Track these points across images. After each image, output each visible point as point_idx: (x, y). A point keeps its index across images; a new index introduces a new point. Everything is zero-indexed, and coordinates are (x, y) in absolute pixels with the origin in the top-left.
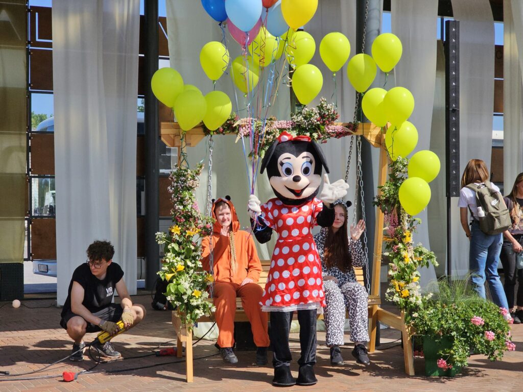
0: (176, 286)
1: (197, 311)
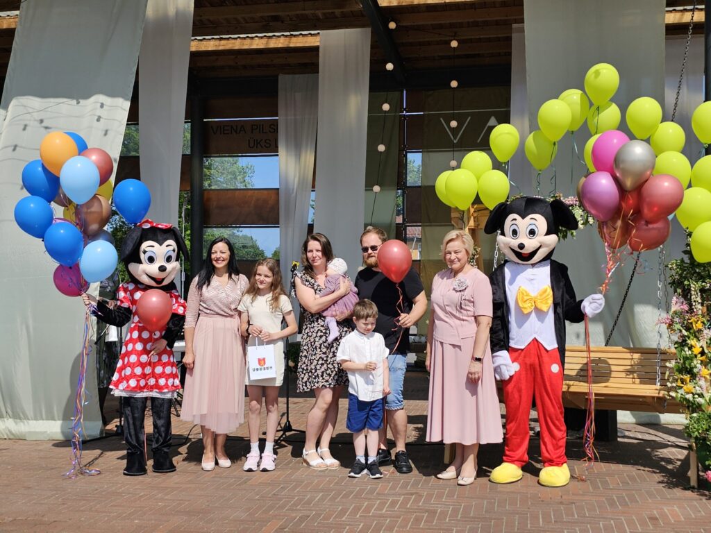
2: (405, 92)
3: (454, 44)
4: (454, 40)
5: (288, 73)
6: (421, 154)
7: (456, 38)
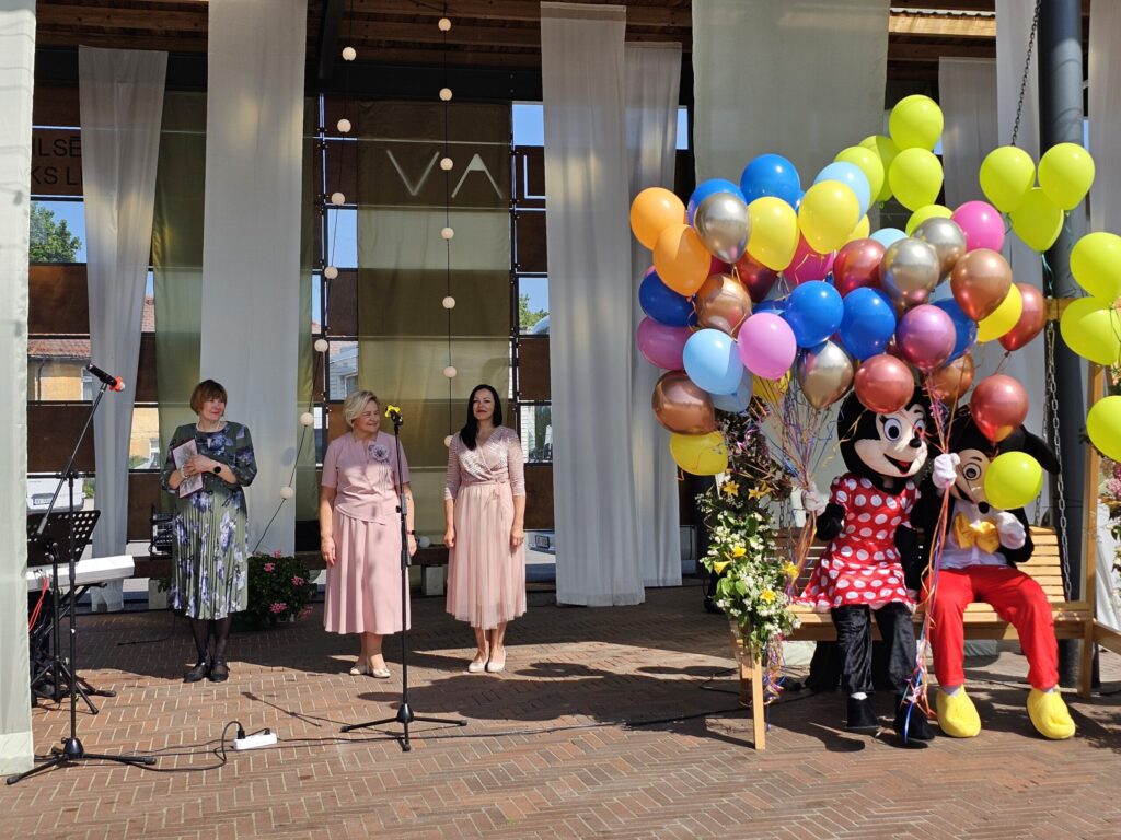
0: (732, 584)
1: (768, 626)
2: (322, 100)
3: (445, 24)
4: (445, 17)
5: (97, 46)
6: (355, 211)
7: (447, 15)
